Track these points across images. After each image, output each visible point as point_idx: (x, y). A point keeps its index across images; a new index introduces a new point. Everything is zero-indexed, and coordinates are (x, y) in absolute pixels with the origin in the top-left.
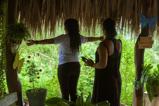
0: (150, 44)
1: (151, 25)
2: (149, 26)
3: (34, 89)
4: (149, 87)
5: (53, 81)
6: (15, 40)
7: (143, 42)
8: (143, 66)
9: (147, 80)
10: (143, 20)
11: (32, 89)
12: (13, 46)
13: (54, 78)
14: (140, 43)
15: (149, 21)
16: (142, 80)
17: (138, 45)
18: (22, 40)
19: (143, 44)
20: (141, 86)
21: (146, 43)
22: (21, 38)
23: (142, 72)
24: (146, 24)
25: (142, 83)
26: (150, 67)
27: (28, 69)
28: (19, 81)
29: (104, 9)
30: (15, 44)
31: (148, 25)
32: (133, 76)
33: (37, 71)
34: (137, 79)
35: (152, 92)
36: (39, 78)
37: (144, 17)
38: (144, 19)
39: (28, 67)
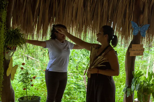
0: (141, 52)
1: (143, 33)
2: (141, 34)
3: (27, 96)
4: (140, 95)
5: (41, 85)
6: (10, 46)
7: (135, 49)
8: (134, 73)
9: (138, 87)
10: (136, 28)
11: (25, 97)
12: (7, 53)
13: (42, 82)
14: (132, 50)
15: (141, 28)
16: (133, 87)
17: (130, 53)
18: (16, 47)
19: (134, 51)
20: (131, 94)
21: (137, 50)
22: (16, 45)
23: (133, 79)
24: (138, 32)
25: (133, 90)
26: (140, 74)
27: (22, 76)
28: (12, 88)
29: (96, 15)
30: (9, 51)
31: (139, 33)
32: (120, 82)
33: (30, 78)
34: (127, 86)
35: (143, 100)
36: (32, 85)
37: (136, 25)
38: (135, 26)
39: (22, 74)
